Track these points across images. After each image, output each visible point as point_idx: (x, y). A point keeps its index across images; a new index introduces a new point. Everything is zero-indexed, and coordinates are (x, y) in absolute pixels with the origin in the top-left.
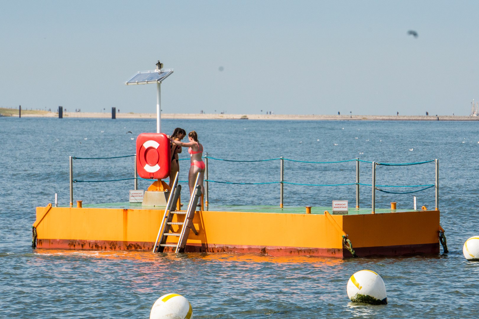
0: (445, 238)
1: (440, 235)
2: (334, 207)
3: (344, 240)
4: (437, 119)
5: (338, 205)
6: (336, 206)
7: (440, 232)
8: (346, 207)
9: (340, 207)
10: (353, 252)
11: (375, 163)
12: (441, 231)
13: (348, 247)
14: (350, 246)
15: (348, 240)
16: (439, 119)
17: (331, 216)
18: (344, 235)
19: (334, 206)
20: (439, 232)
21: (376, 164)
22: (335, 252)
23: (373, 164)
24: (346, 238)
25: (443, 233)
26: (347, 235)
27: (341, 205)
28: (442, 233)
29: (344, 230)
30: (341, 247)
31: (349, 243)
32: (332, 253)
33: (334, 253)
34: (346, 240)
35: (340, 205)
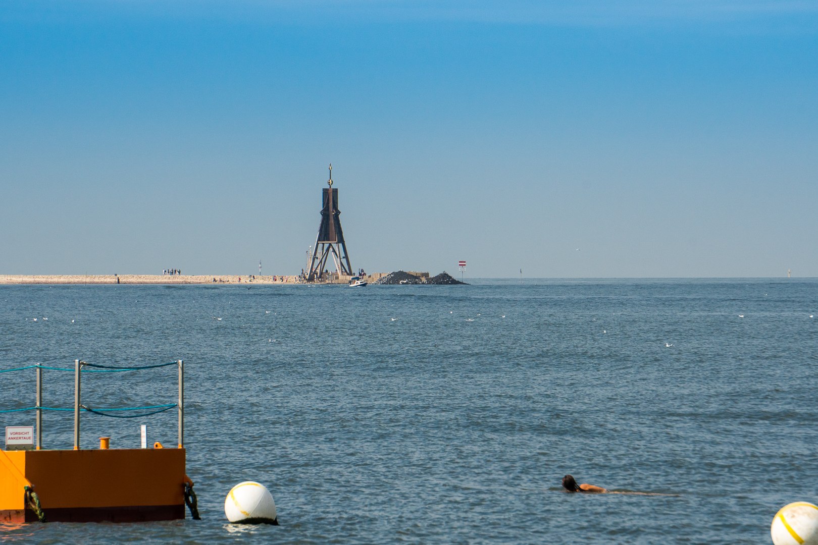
0: (194, 497)
1: (187, 492)
2: (9, 438)
3: (28, 493)
4: (117, 281)
5: (16, 433)
6: (13, 436)
7: (185, 485)
8: (29, 438)
9: (20, 438)
10: (41, 515)
11: (79, 361)
12: (187, 483)
13: (33, 507)
14: (37, 505)
15: (33, 495)
16: (120, 280)
17: (4, 453)
18: (28, 484)
19: (8, 435)
20: (183, 485)
21: (83, 363)
22: (10, 517)
23: (77, 363)
24: (30, 490)
25: (191, 487)
26: (33, 485)
27: (22, 433)
28: (189, 487)
29: (28, 476)
30: (21, 506)
31: (35, 499)
32: (5, 518)
33: (8, 519)
34: (30, 493)
35: (20, 433)
